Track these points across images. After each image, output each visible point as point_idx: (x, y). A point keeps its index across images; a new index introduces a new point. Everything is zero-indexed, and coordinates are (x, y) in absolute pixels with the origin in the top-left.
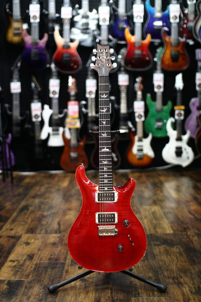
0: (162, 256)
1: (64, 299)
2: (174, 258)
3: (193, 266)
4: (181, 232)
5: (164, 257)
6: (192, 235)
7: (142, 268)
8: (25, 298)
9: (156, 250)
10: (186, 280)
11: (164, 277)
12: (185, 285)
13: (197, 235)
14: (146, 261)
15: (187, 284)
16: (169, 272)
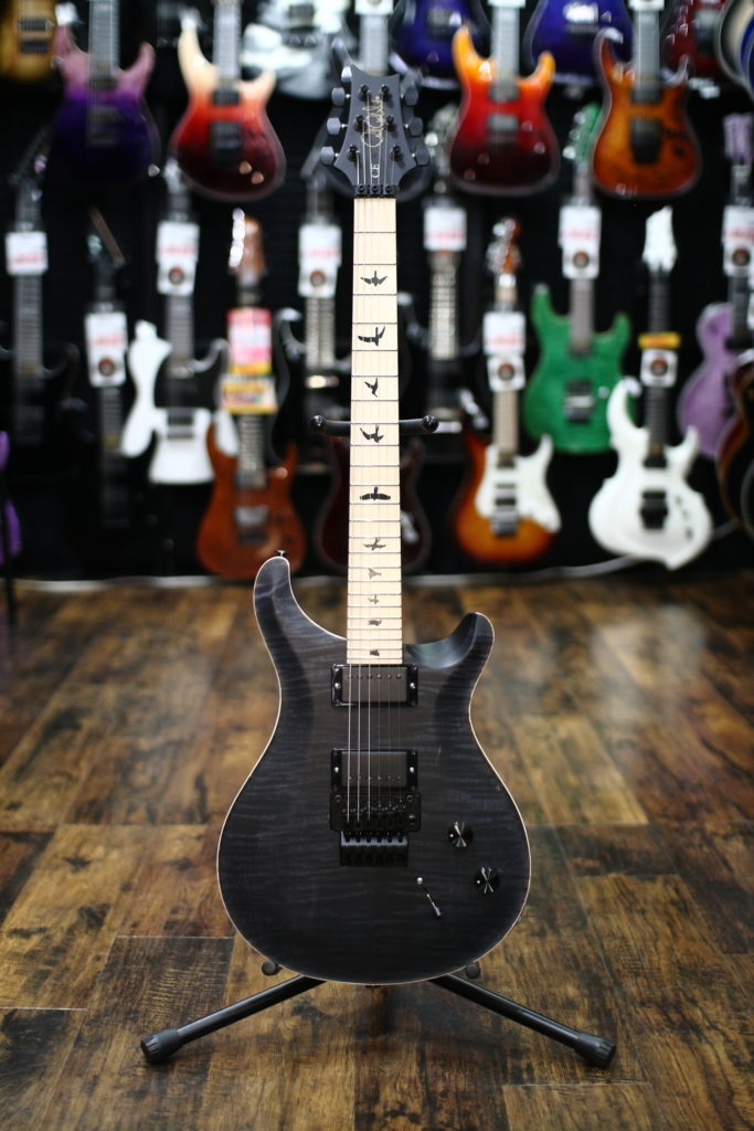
0: (610, 916)
1: (234, 1091)
2: (659, 923)
3: (735, 955)
4: (679, 819)
5: (620, 923)
6: (722, 832)
7: (537, 966)
8: (77, 1084)
9: (587, 893)
10: (713, 1012)
11: (625, 1000)
12: (711, 1034)
13: (742, 833)
14: (550, 937)
15: (716, 1028)
16: (645, 981)
